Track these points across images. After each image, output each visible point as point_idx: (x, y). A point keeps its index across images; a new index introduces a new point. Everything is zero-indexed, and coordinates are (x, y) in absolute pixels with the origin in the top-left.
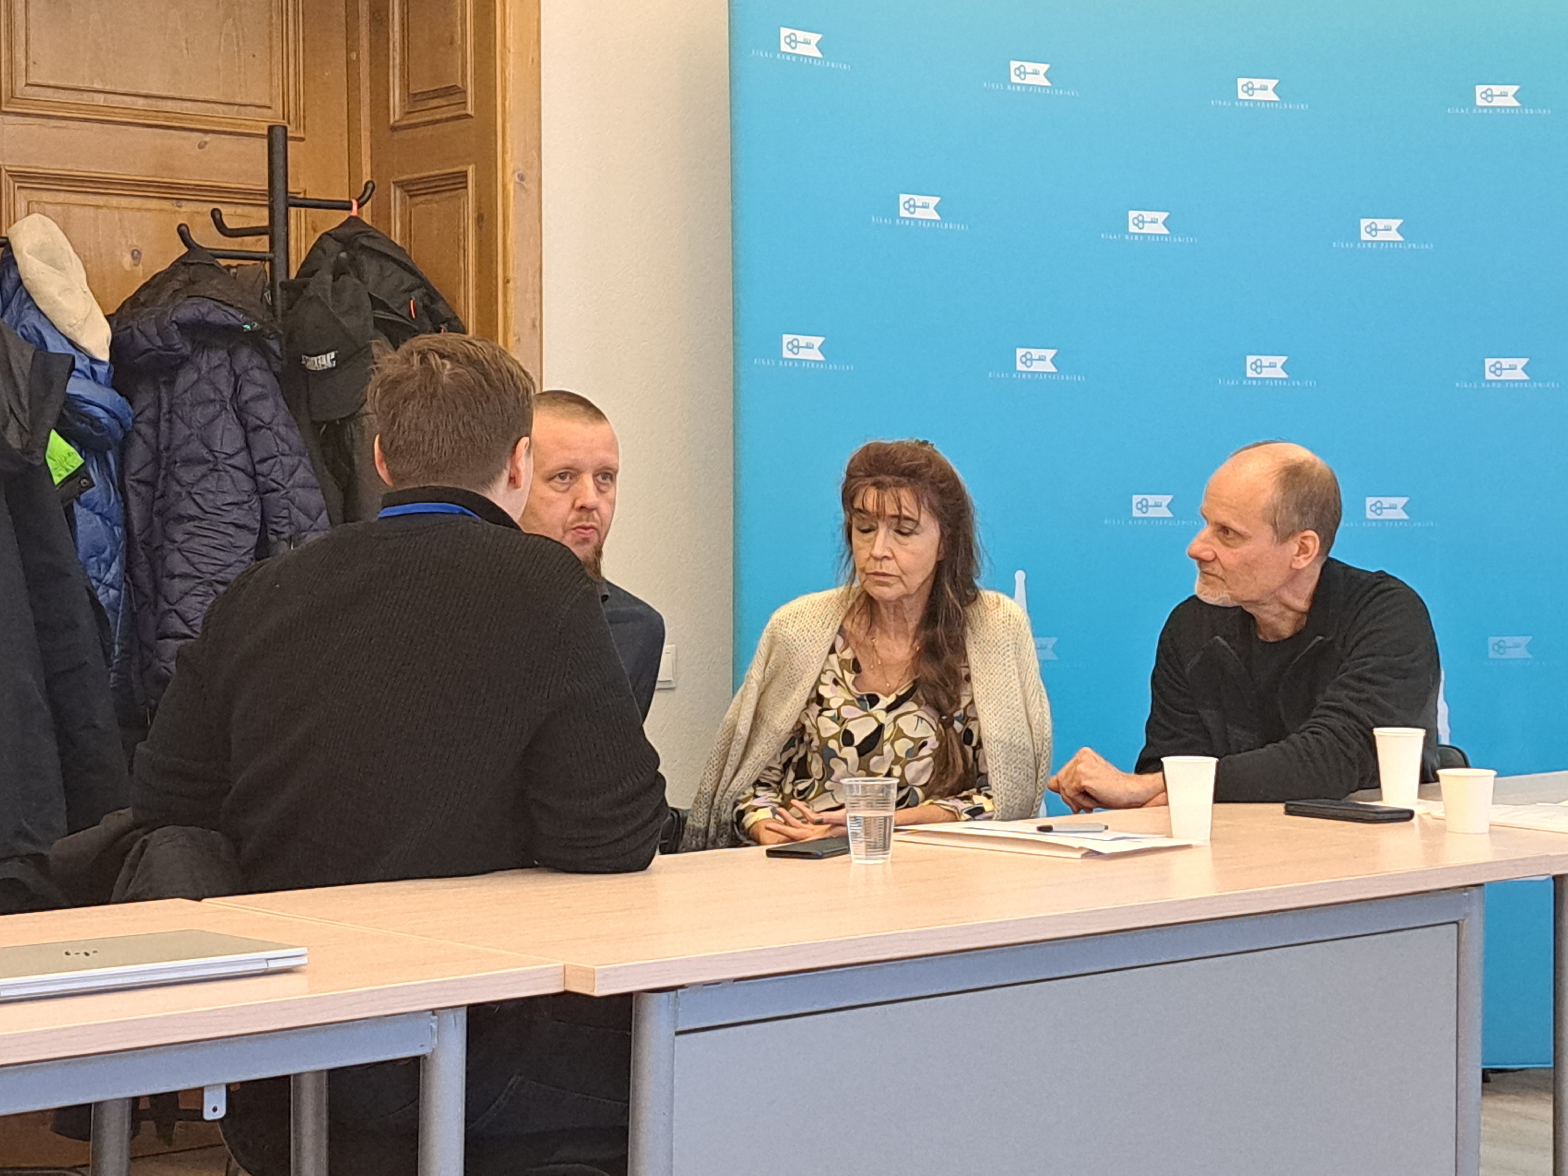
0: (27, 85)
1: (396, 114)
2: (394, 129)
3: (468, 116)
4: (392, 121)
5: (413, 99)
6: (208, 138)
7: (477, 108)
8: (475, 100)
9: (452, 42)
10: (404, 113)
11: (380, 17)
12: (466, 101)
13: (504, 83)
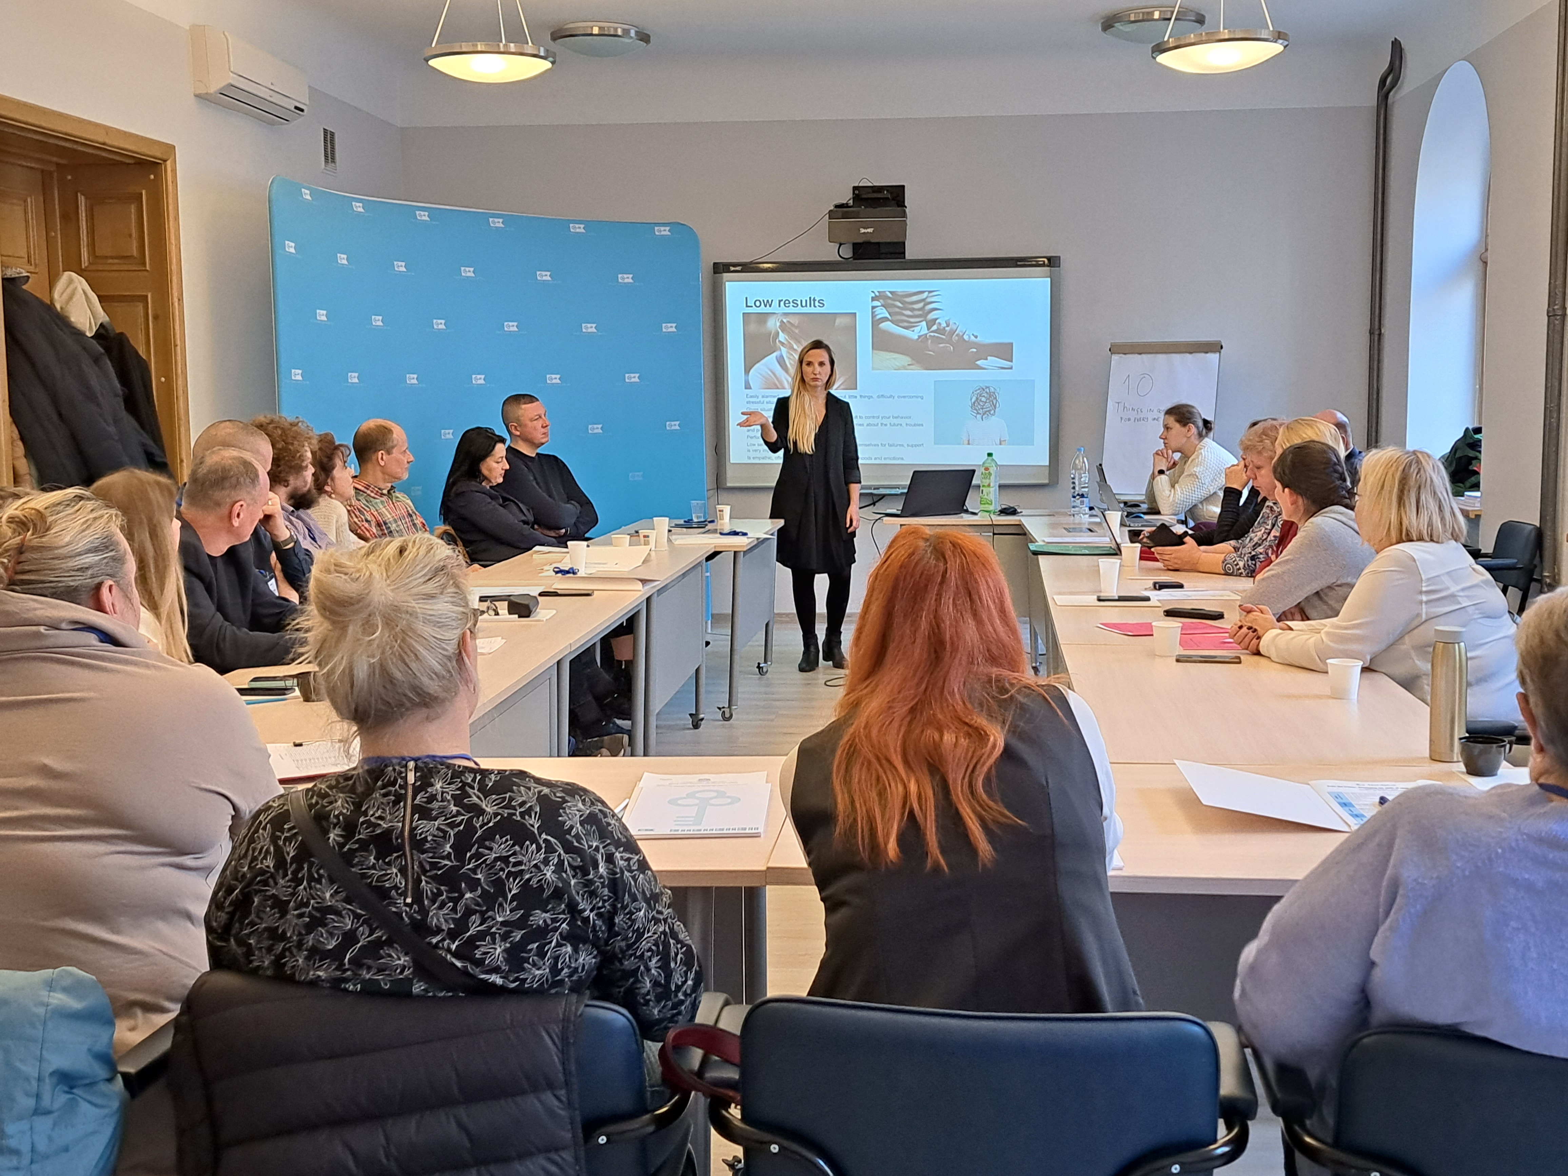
1: (85, 263)
2: (85, 270)
3: (147, 271)
4: (83, 267)
5: (98, 258)
7: (151, 268)
8: (150, 264)
9: (130, 236)
10: (90, 263)
11: (69, 217)
12: (144, 264)
13: (170, 258)
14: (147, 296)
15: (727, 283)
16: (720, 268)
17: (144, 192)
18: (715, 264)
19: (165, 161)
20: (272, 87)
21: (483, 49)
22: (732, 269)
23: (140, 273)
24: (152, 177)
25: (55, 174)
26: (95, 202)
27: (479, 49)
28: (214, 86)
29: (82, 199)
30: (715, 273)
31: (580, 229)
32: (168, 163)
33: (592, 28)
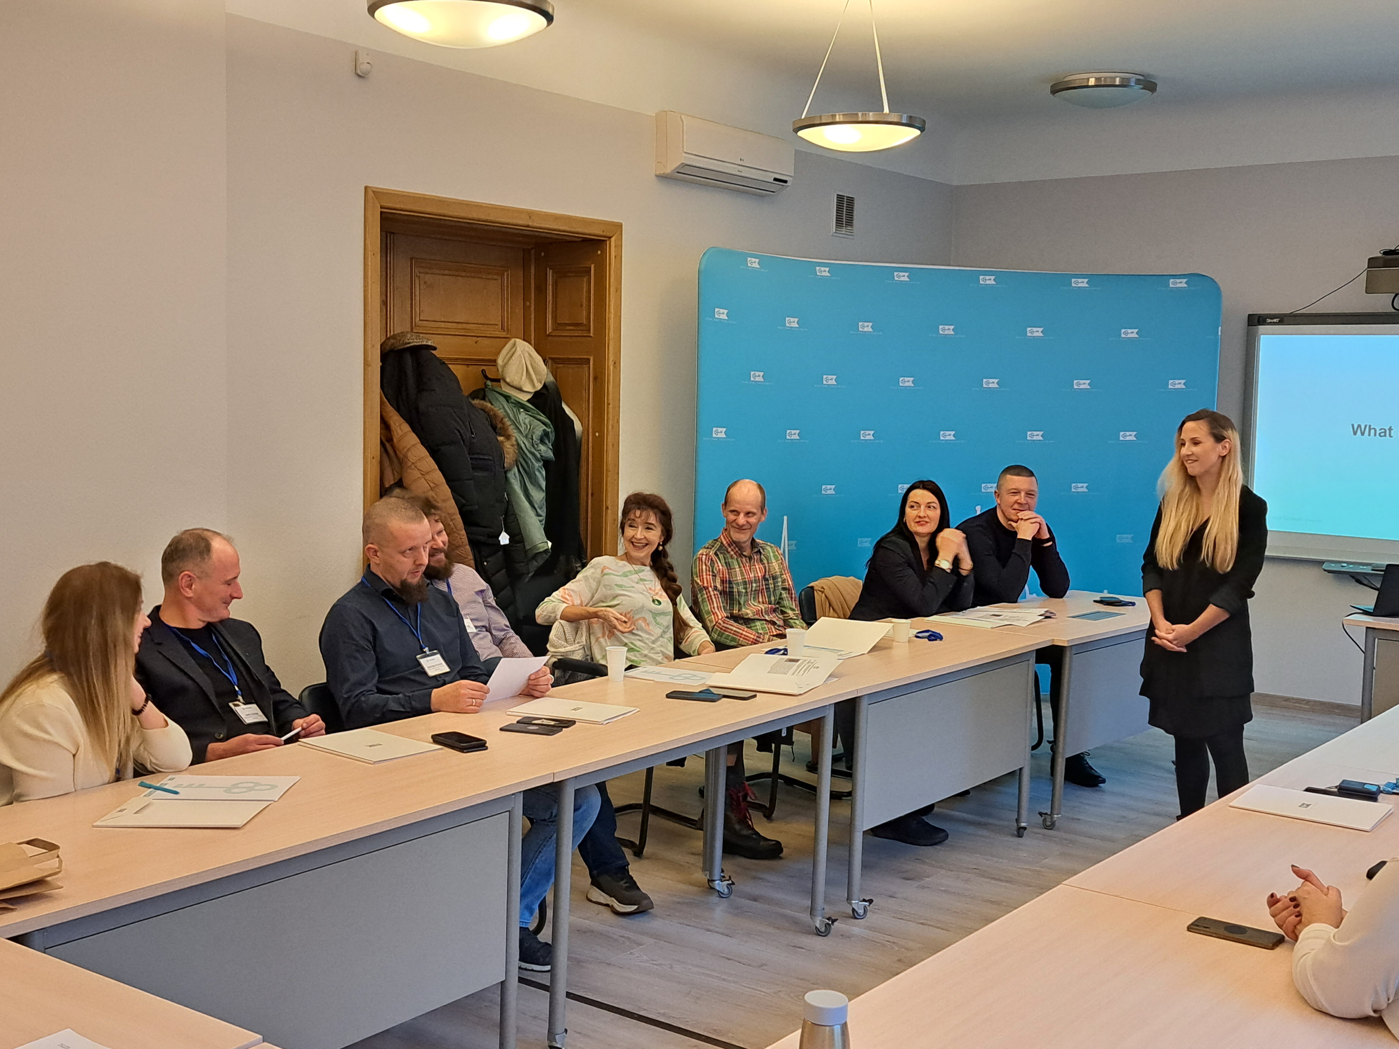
0: (420, 320)
1: (549, 330)
2: (549, 336)
3: (591, 337)
4: (548, 333)
5: (558, 326)
6: (478, 339)
7: (594, 334)
8: (594, 331)
9: (582, 305)
10: (553, 330)
11: (541, 289)
12: (589, 330)
13: (609, 325)
14: (589, 360)
15: (1262, 336)
16: (1256, 320)
17: (593, 266)
18: (1249, 315)
19: (610, 238)
20: (741, 163)
21: (842, 120)
22: (1269, 321)
23: (583, 339)
24: (599, 252)
25: (533, 252)
26: (561, 274)
27: (837, 120)
28: (669, 168)
29: (550, 273)
30: (1249, 325)
31: (1083, 283)
32: (613, 239)
33: (1088, 79)
